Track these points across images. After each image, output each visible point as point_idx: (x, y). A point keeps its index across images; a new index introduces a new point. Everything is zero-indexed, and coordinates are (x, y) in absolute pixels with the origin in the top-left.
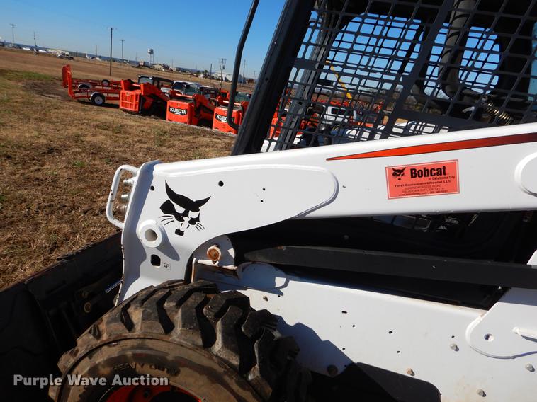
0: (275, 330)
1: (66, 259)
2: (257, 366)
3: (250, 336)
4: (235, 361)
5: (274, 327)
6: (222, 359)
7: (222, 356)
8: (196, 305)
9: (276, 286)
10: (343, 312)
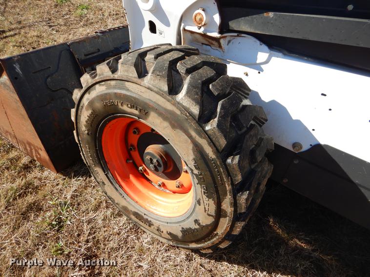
0: (246, 98)
1: (100, 33)
2: (216, 119)
3: (216, 93)
4: (195, 110)
5: (246, 96)
6: (183, 107)
7: (184, 104)
8: (171, 59)
9: (258, 62)
10: (323, 94)
